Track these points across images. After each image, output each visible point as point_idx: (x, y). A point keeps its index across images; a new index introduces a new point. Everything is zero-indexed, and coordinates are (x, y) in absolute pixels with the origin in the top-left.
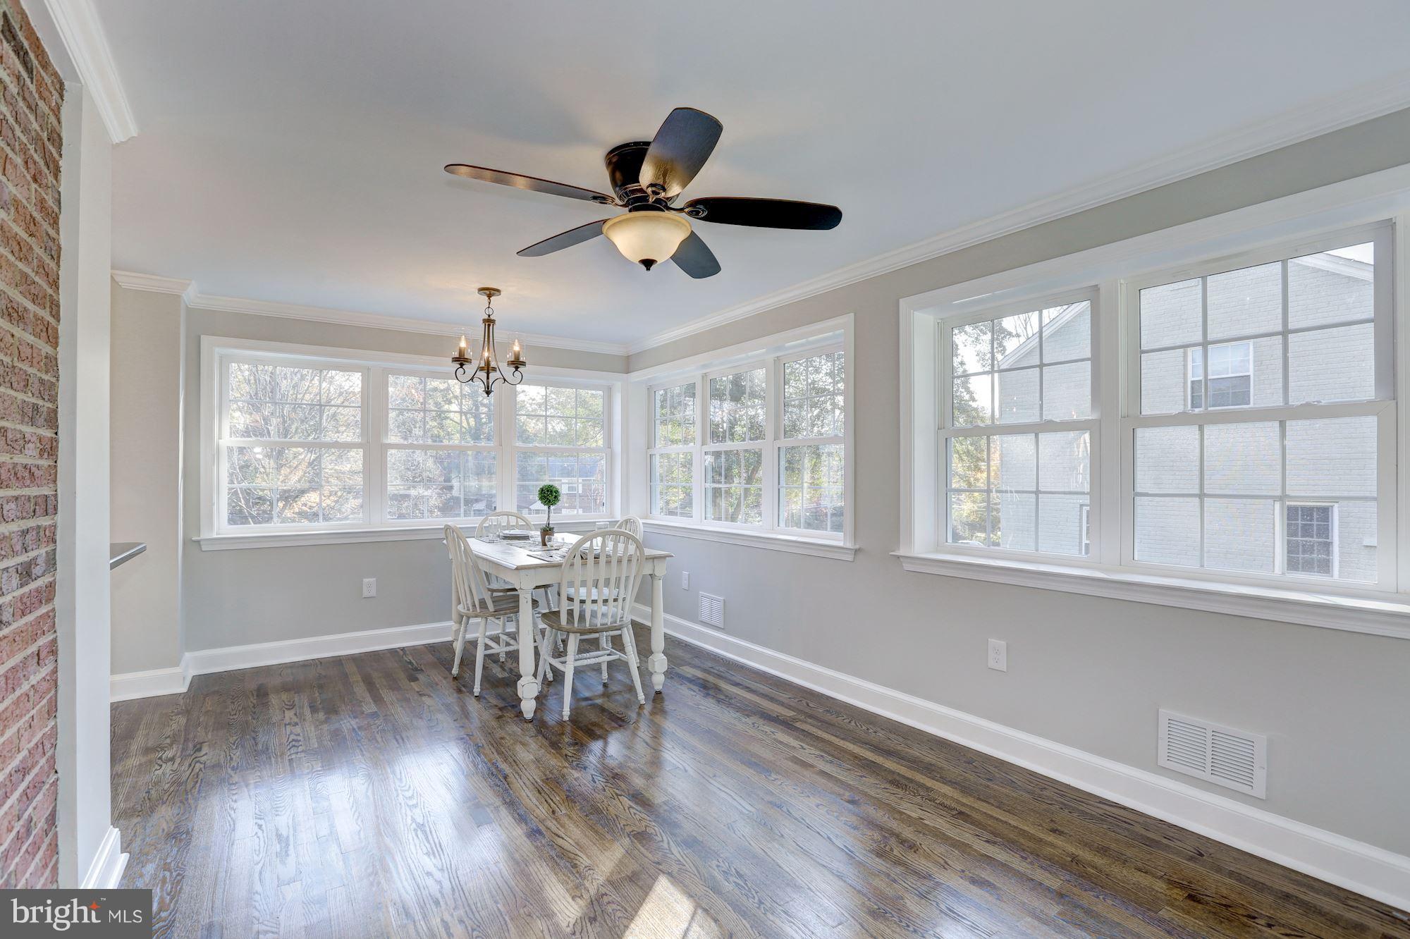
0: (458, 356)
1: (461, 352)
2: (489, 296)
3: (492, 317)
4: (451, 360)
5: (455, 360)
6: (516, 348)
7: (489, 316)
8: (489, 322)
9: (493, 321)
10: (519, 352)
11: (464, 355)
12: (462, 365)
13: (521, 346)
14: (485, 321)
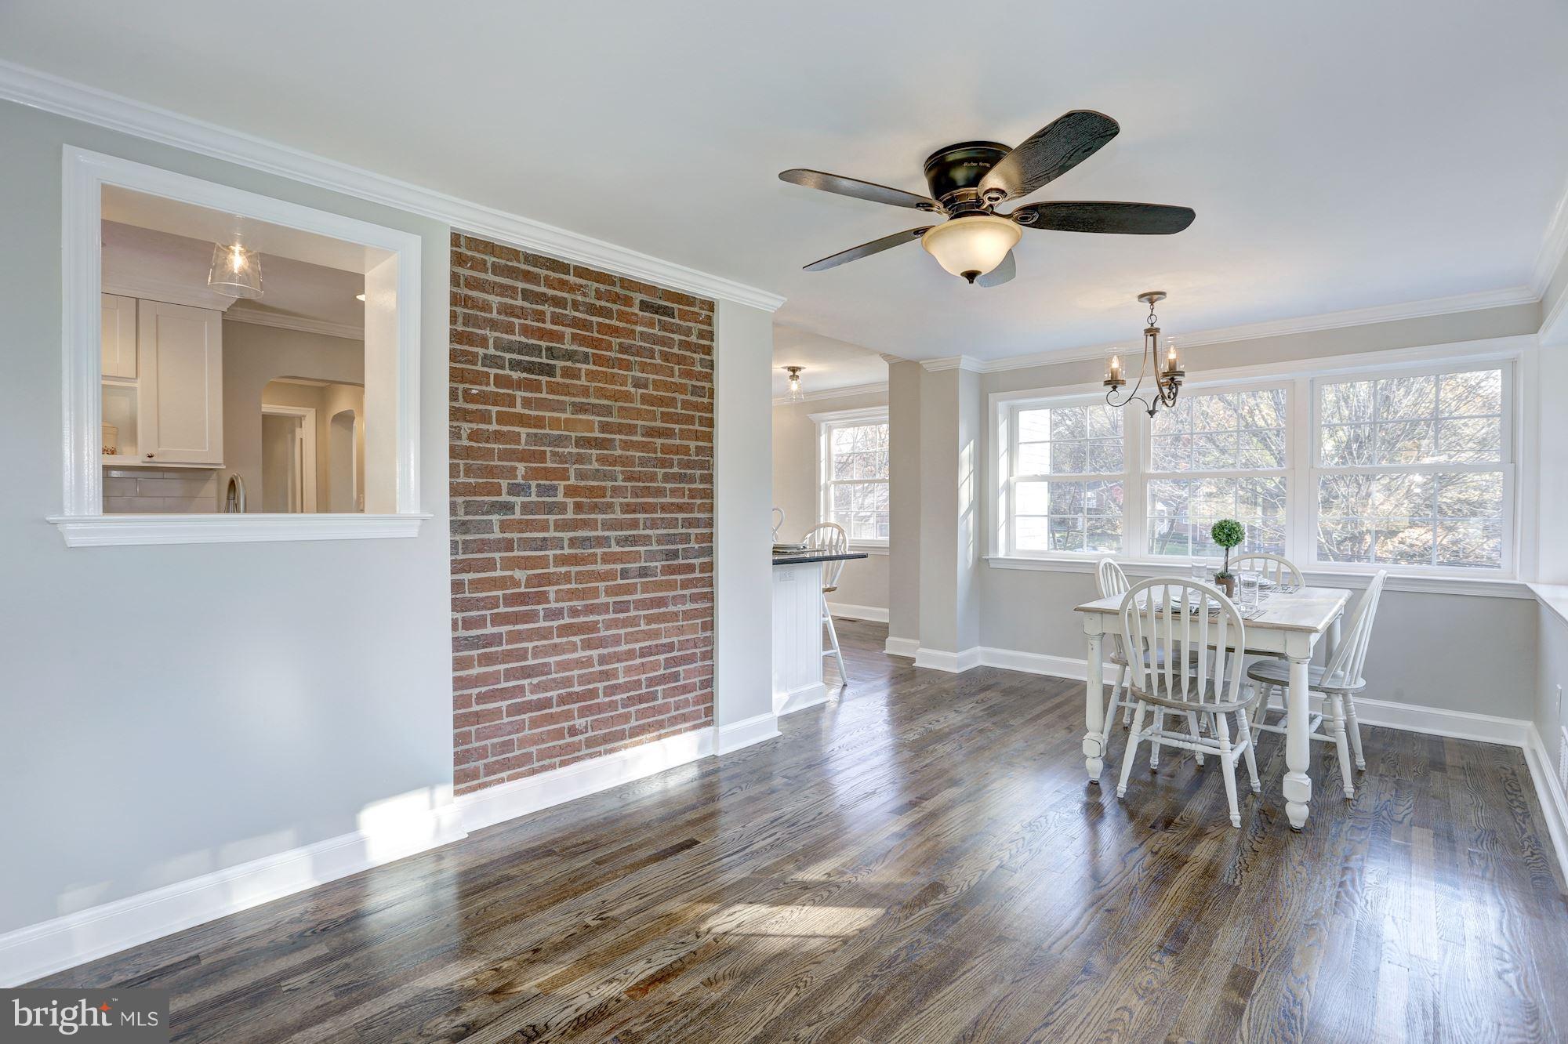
0: (1110, 379)
1: (1114, 374)
2: (1152, 302)
3: (1155, 326)
4: (1103, 383)
5: (1107, 383)
6: (1172, 356)
7: (1152, 324)
8: (1152, 332)
9: (1157, 330)
10: (1175, 361)
11: (1116, 377)
12: (1114, 388)
13: (1178, 350)
14: (1147, 331)
